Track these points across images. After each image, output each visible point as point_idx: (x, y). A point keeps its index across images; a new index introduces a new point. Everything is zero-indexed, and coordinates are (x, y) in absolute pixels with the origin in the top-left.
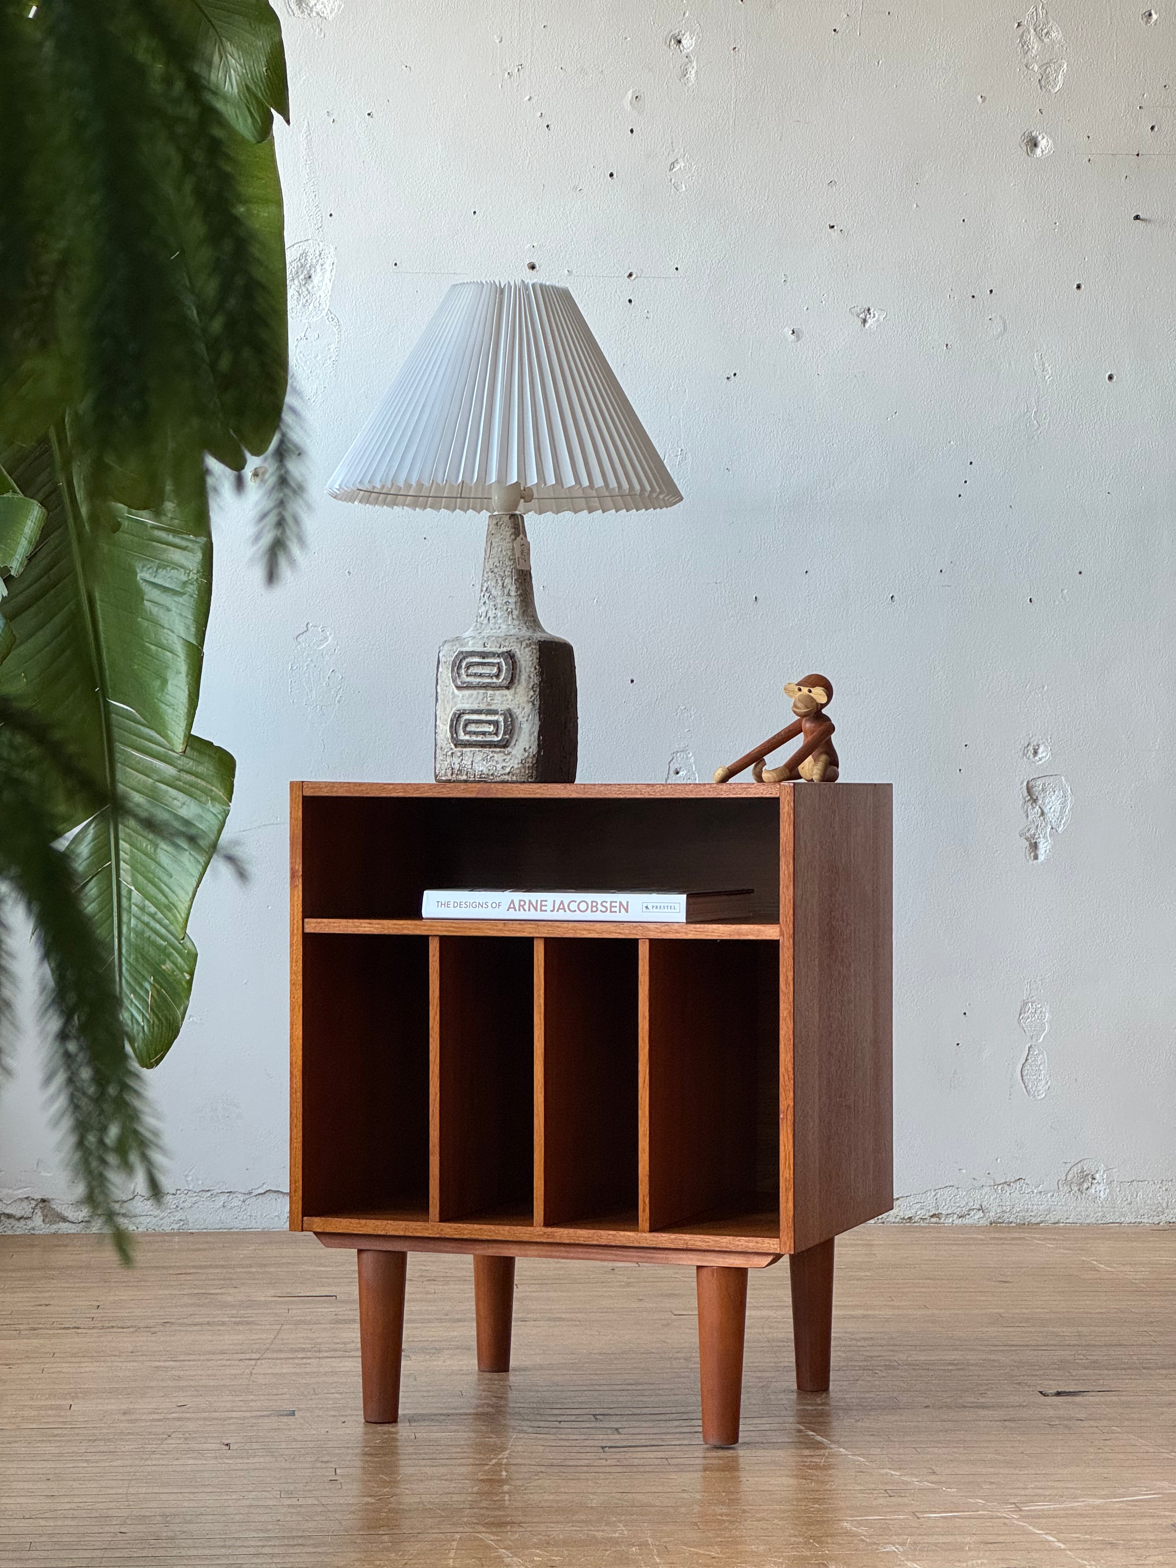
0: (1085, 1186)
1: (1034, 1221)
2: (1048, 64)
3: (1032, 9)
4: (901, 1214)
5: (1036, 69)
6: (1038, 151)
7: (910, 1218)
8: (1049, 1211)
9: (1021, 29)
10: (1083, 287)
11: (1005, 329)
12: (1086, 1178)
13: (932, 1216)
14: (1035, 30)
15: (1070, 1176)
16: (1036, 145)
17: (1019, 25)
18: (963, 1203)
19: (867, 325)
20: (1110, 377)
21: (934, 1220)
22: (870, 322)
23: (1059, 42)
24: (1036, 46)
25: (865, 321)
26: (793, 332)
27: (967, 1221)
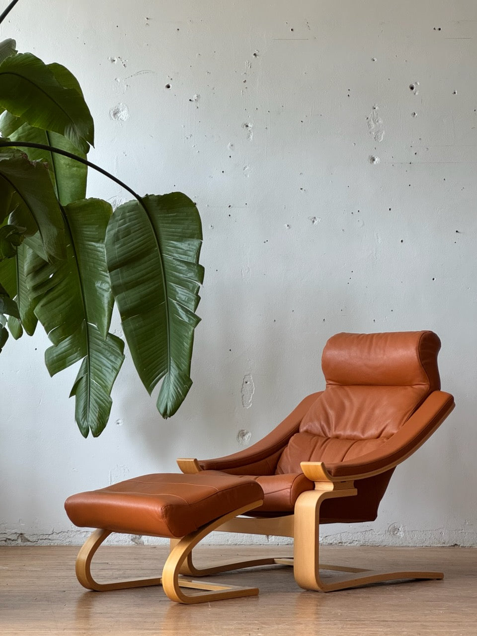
0: (396, 532)
1: (377, 545)
2: (378, 132)
3: (372, 113)
4: (328, 542)
5: (374, 133)
6: (375, 162)
7: (331, 543)
8: (382, 542)
9: (368, 120)
10: (391, 210)
11: (364, 225)
12: (395, 530)
13: (339, 543)
14: (373, 120)
15: (390, 529)
16: (374, 160)
17: (367, 118)
18: (350, 538)
19: (315, 223)
20: (402, 241)
21: (340, 544)
22: (316, 222)
23: (382, 124)
24: (373, 126)
25: (313, 222)
26: (288, 226)
27: (352, 545)
